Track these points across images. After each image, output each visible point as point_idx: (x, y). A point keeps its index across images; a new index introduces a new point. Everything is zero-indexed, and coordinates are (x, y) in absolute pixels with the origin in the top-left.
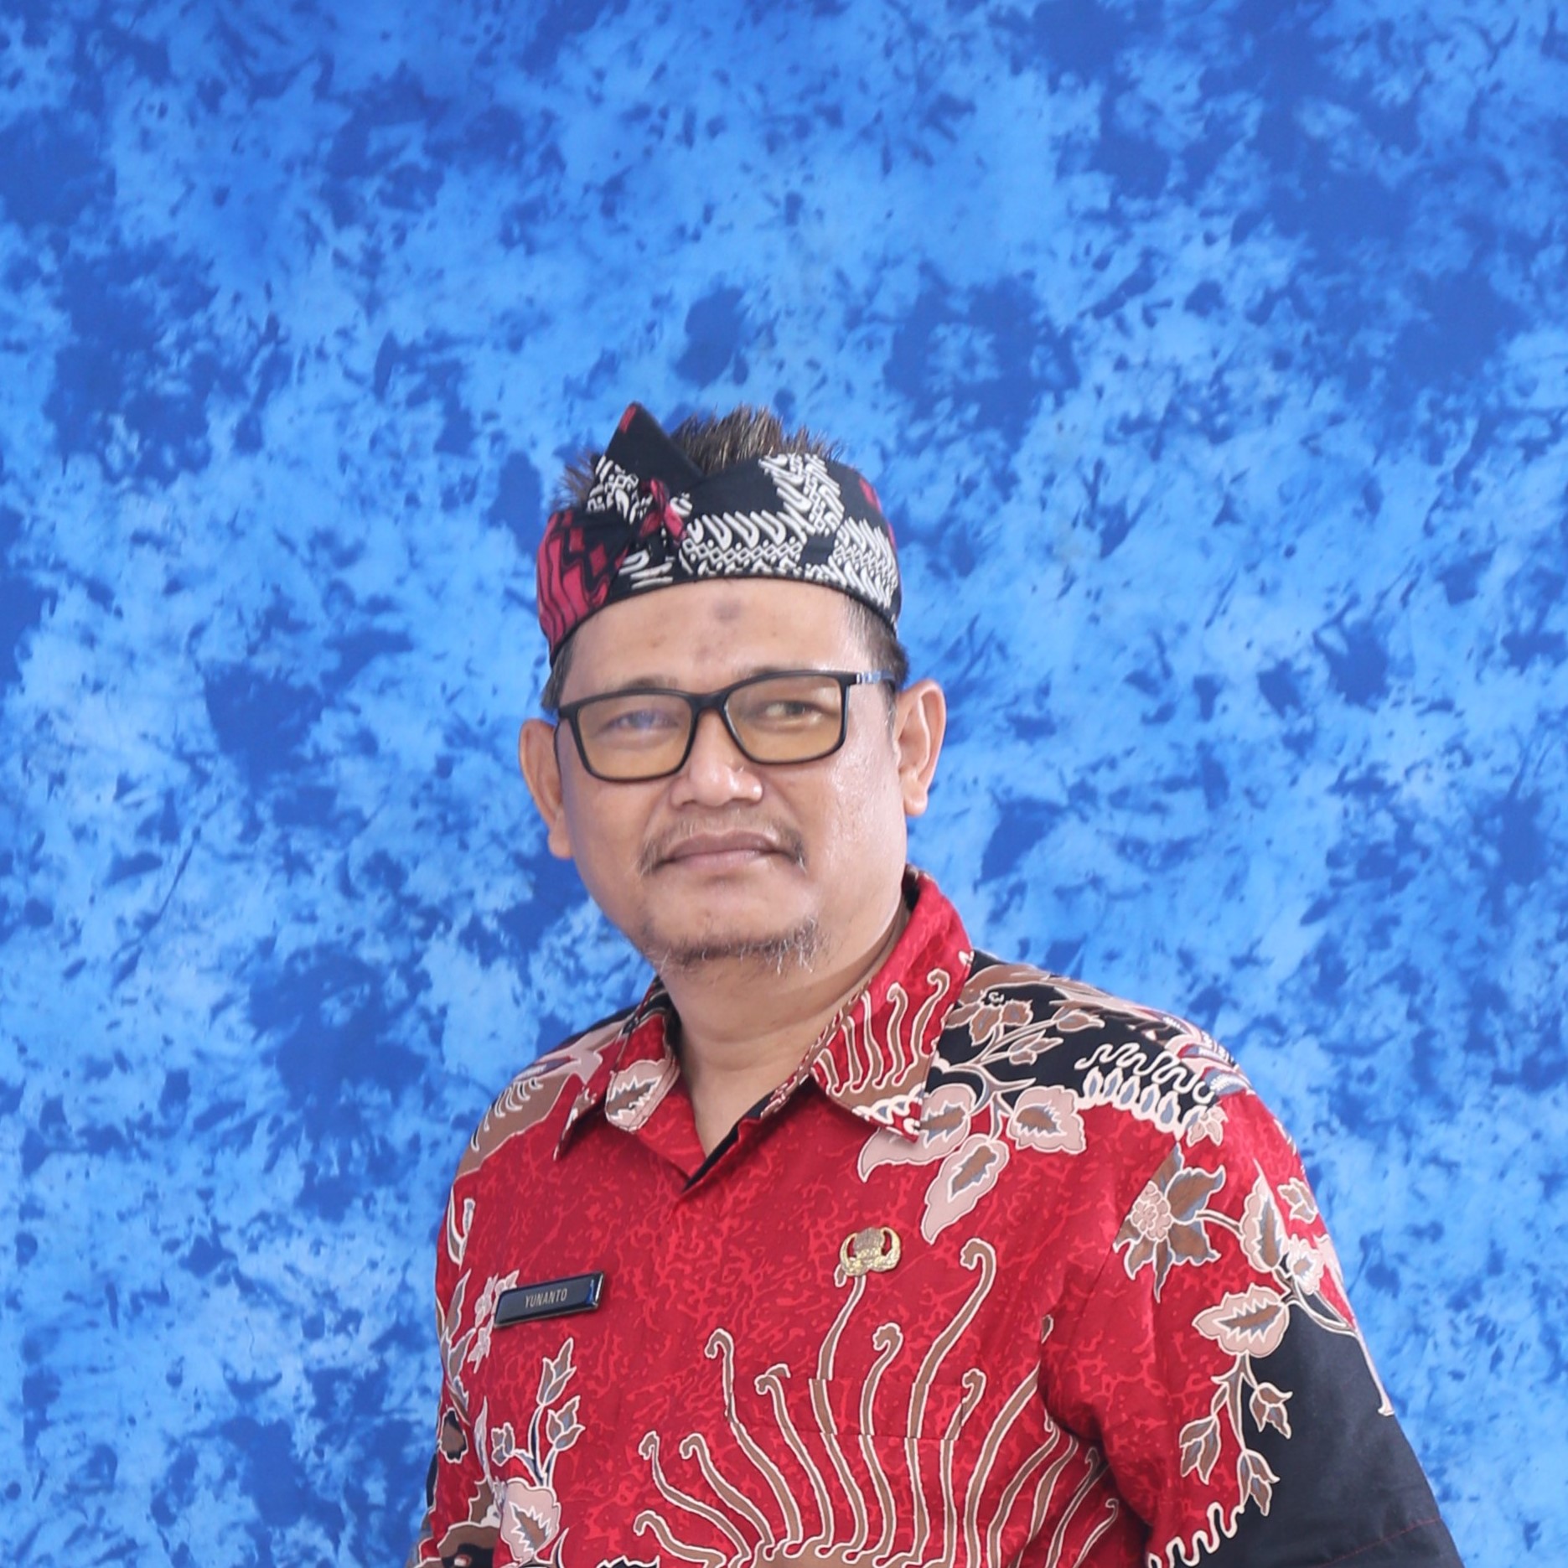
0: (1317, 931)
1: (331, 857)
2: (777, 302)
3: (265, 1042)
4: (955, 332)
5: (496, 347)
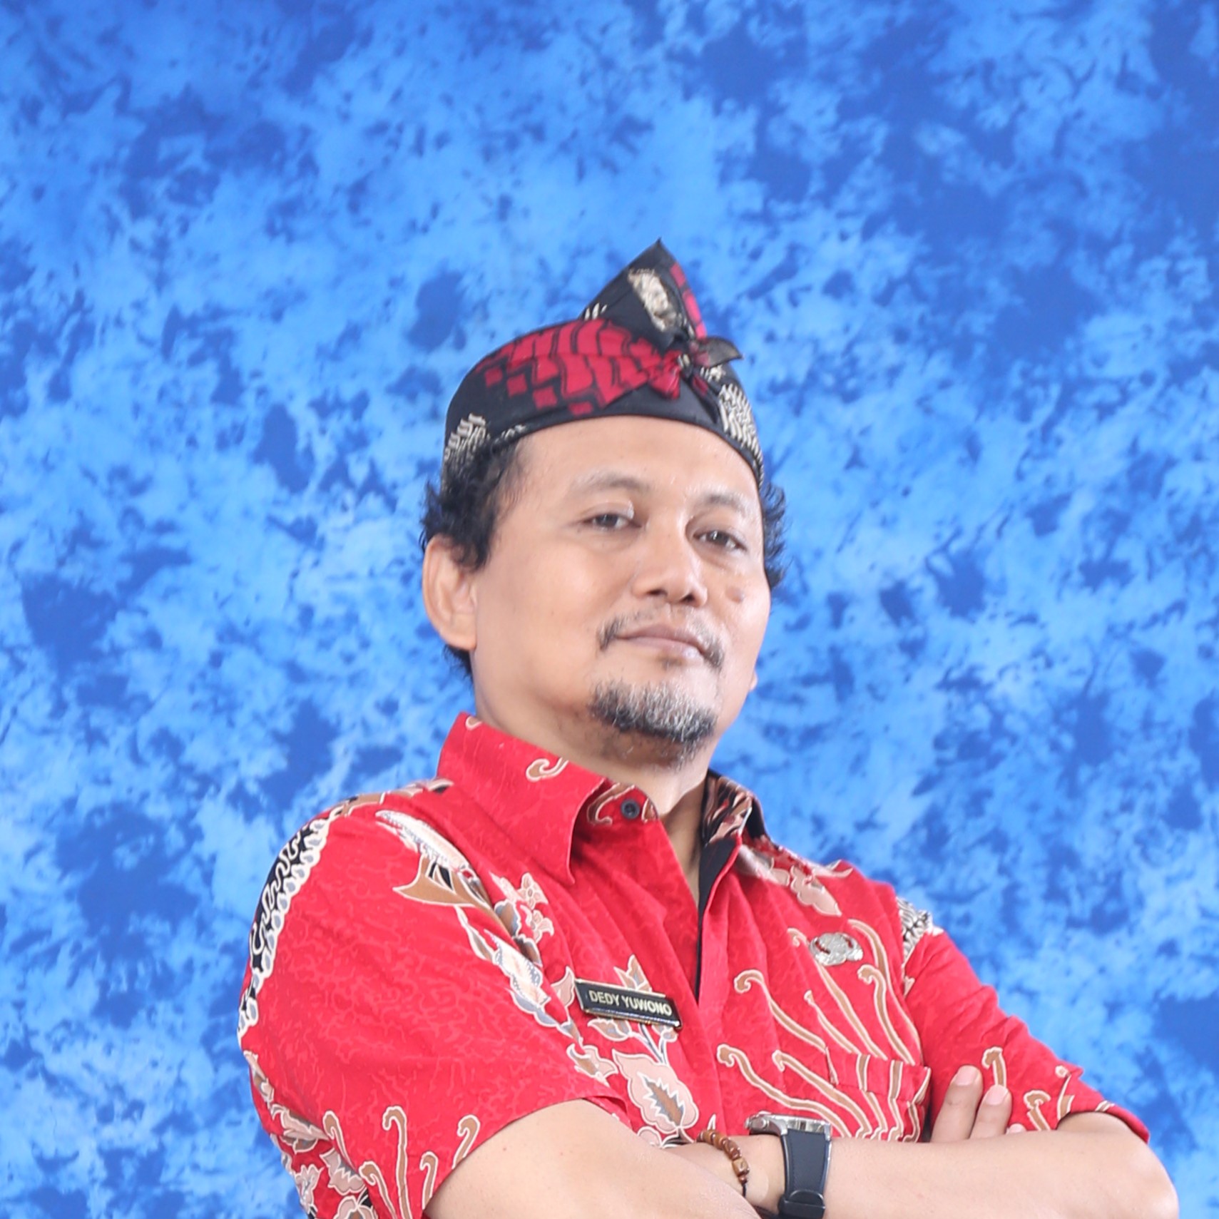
0: (924, 802)
1: (123, 732)
2: (490, 283)
3: (70, 881)
5: (261, 316)
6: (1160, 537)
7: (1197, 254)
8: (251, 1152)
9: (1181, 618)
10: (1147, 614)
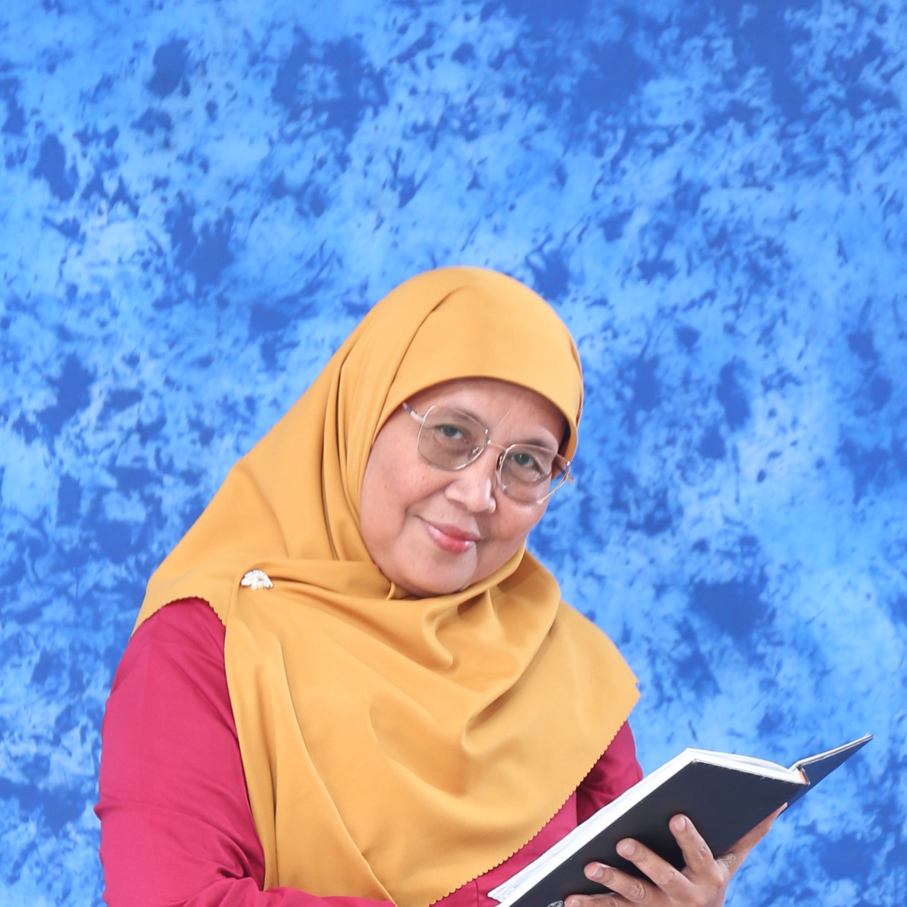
2: (208, 48)
4: (315, 69)
5: (39, 69)
6: (697, 243)
7: (726, 35)
8: (28, 687)
9: (711, 304)
10: (687, 300)
